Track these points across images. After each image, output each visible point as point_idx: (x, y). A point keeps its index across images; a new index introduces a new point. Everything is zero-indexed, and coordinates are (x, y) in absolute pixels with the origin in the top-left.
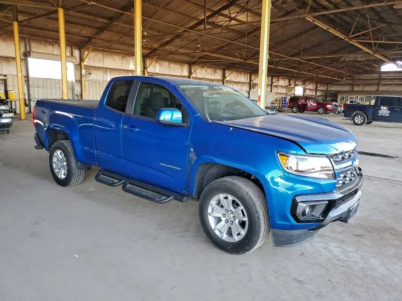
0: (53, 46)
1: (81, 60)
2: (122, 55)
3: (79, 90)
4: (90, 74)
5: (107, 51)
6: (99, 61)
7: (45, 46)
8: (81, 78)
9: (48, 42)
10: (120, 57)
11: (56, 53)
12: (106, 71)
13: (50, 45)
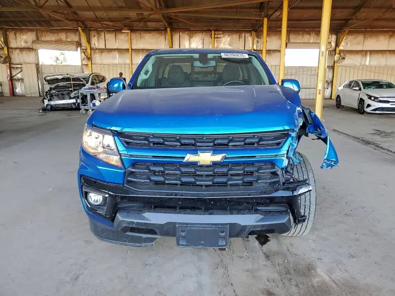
0: (310, 34)
1: (337, 45)
2: (391, 33)
3: (331, 77)
4: (344, 58)
5: (368, 32)
6: (358, 44)
7: (303, 35)
8: (334, 64)
9: (306, 31)
10: (387, 37)
11: (311, 41)
12: (366, 53)
13: (307, 34)
